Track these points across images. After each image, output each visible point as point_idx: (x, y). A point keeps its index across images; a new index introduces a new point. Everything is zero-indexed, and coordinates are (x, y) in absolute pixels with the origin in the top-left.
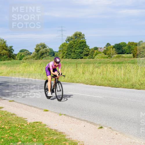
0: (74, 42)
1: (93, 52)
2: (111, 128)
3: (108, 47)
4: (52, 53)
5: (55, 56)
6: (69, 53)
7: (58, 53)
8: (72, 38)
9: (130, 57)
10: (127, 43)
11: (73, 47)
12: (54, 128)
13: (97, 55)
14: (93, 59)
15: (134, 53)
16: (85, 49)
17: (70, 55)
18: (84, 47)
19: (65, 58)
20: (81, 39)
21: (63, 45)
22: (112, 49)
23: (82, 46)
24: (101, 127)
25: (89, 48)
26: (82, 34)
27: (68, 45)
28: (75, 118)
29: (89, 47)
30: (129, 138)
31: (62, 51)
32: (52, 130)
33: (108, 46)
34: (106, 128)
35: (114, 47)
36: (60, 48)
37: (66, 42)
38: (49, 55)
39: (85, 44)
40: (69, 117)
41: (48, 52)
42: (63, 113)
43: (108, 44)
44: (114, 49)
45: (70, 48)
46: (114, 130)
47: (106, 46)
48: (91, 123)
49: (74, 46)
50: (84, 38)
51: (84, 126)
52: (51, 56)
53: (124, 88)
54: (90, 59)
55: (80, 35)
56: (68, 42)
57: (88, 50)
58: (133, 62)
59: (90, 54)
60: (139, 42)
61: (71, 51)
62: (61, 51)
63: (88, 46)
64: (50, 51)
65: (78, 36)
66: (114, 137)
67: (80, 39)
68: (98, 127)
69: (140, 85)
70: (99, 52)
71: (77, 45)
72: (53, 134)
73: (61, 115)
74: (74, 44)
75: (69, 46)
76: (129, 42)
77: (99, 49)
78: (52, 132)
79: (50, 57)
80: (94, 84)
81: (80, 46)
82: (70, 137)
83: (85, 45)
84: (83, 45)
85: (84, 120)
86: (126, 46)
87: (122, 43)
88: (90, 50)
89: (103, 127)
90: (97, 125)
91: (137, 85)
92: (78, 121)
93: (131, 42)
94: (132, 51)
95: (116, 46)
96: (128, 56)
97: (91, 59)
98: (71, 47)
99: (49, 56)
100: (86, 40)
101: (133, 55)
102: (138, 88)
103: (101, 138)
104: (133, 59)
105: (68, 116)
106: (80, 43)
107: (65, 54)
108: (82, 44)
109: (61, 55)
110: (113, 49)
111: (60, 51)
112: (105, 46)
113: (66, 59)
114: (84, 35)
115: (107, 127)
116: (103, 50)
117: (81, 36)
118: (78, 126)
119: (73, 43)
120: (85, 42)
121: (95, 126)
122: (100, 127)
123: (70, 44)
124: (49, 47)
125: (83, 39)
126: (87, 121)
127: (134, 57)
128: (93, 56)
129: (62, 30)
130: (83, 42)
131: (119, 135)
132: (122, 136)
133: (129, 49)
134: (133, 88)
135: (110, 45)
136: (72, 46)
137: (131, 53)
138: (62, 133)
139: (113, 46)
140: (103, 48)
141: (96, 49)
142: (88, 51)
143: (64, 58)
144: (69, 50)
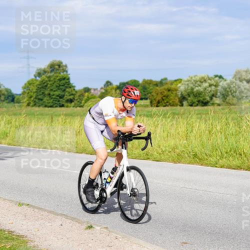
0: (49, 77)
1: (82, 95)
2: (107, 228)
3: (108, 88)
4: (10, 96)
5: (15, 101)
6: (40, 97)
7: (21, 96)
8: (45, 72)
9: (146, 106)
10: (141, 82)
11: (46, 86)
12: (8, 228)
13: (88, 100)
14: (81, 108)
15: (153, 99)
16: (67, 90)
17: (42, 100)
18: (66, 87)
19: (33, 106)
20: (62, 74)
21: (30, 83)
22: (114, 91)
23: (62, 86)
24: (91, 227)
25: (74, 89)
26: (64, 64)
27: (38, 83)
28: (45, 210)
29: (74, 87)
30: (137, 245)
31: (28, 93)
32: (4, 231)
33: (108, 86)
34: (99, 228)
35: (118, 88)
36: (24, 88)
37: (36, 77)
38: (4, 101)
39: (67, 81)
40: (36, 210)
41: (4, 94)
42: (25, 202)
43: (108, 83)
44: (118, 91)
45: (42, 88)
46: (113, 232)
47: (105, 85)
48: (73, 219)
49: (49, 85)
50: (67, 72)
51: (61, 225)
52: (8, 103)
53: (133, 158)
54: (76, 107)
55: (59, 66)
56: (38, 78)
57: (74, 92)
58: (150, 113)
59: (76, 98)
60: (162, 80)
61: (43, 93)
62: (26, 94)
63: (73, 85)
64: (6, 93)
65: (57, 67)
66: (112, 244)
67: (60, 73)
68: (85, 226)
69: (160, 154)
70: (92, 95)
71: (54, 83)
72: (6, 238)
73: (21, 204)
74: (50, 81)
75: (40, 85)
76: (144, 80)
77: (92, 91)
78: (5, 236)
79: (6, 104)
80: (81, 152)
81: (60, 86)
82: (36, 243)
83: (69, 83)
84: (65, 83)
85: (62, 215)
86: (138, 86)
87: (131, 81)
88: (76, 92)
89: (93, 226)
90: (84, 222)
91: (155, 153)
92: (51, 216)
93: (148, 80)
94: (149, 94)
95: (121, 86)
96: (142, 104)
97: (78, 108)
98: (43, 86)
99: (4, 103)
100: (69, 74)
101: (151, 102)
102: (156, 159)
103: (90, 245)
104: (150, 109)
105: (34, 207)
106: (60, 80)
107: (32, 99)
108: (63, 82)
109: (25, 100)
110: (116, 90)
111: (24, 93)
112: (103, 86)
113: (34, 108)
114: (66, 66)
115: (100, 226)
116: (99, 93)
117: (61, 68)
118: (51, 224)
119: (47, 79)
120: (69, 79)
121: (80, 225)
122: (89, 227)
123: (42, 82)
124: (4, 86)
125: (65, 73)
126: (66, 216)
127: (151, 106)
128: (81, 103)
129: (28, 58)
130: (64, 79)
131: (120, 239)
132: (126, 241)
133: (144, 91)
134: (148, 159)
135: (111, 84)
136: (45, 84)
137: (147, 99)
138: (22, 236)
139: (117, 86)
140: (99, 89)
141: (87, 90)
142: (72, 95)
143: (31, 105)
144: (40, 91)
